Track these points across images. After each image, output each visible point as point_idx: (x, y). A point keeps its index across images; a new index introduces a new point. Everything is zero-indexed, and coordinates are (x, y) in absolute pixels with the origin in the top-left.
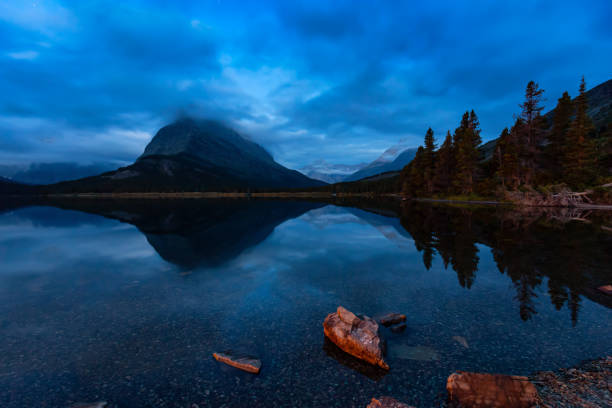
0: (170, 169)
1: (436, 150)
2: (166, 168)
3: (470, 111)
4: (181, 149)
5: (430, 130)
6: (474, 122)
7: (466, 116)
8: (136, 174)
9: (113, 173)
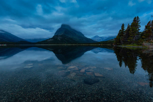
0: (60, 39)
1: (125, 30)
2: (59, 38)
3: (137, 17)
4: (62, 34)
5: (123, 24)
6: (138, 20)
7: (135, 18)
8: (52, 40)
9: (48, 40)
